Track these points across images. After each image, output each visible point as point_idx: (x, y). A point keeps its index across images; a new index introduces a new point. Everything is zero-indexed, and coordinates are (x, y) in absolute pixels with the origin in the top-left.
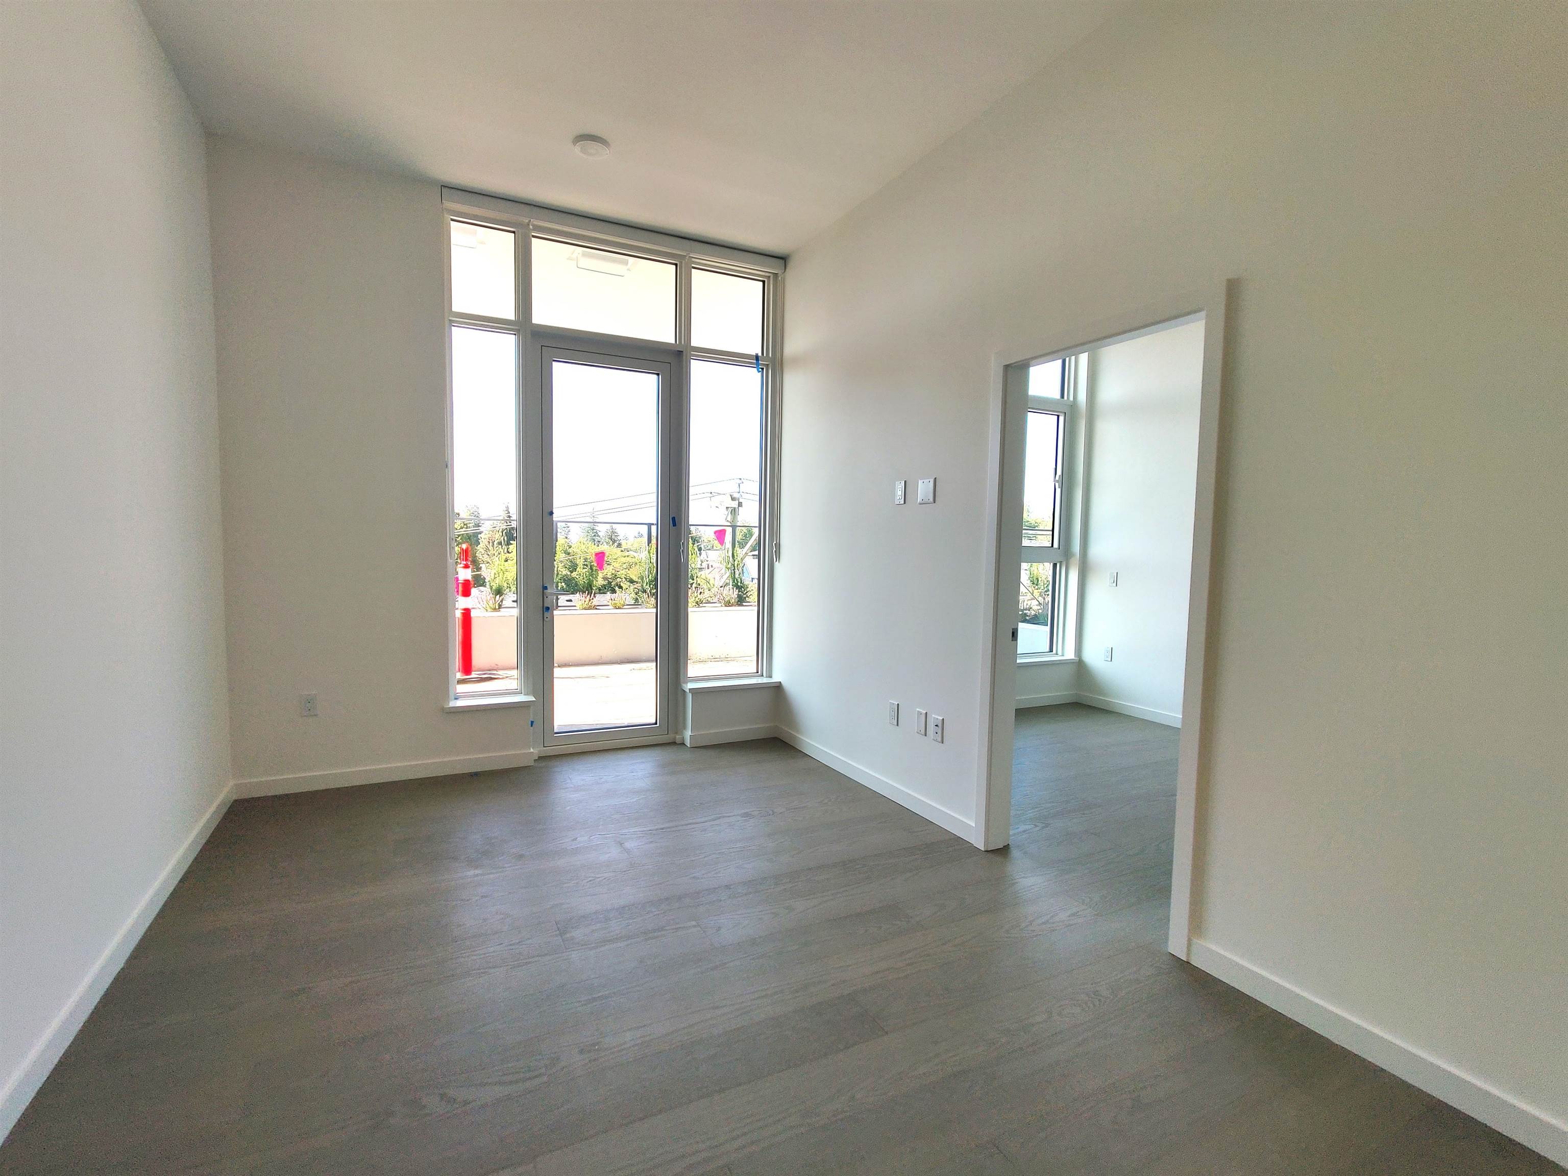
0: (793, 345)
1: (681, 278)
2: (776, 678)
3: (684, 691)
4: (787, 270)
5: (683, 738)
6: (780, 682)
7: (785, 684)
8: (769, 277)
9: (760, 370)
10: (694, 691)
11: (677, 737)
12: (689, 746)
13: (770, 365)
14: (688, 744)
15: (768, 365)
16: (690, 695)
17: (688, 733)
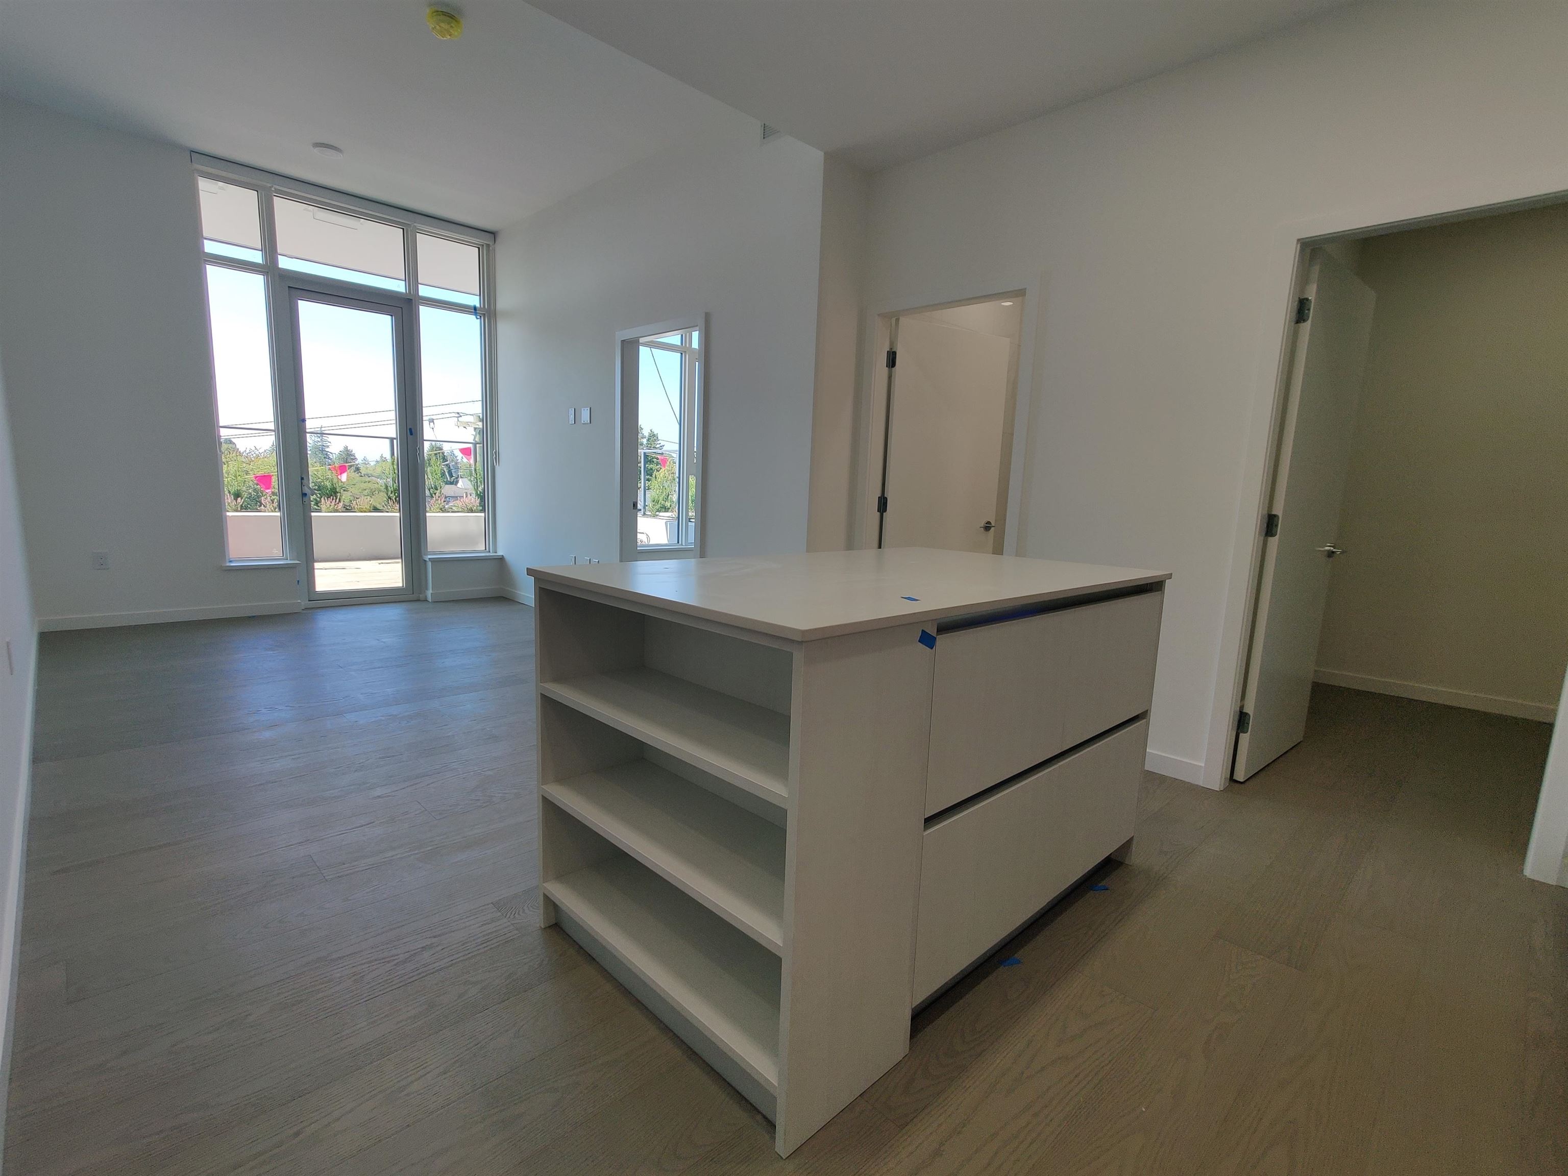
0: (503, 302)
1: (408, 243)
2: (500, 553)
3: (425, 560)
4: (496, 242)
5: (426, 597)
6: (503, 556)
7: (507, 557)
8: (483, 245)
9: (478, 317)
10: (433, 561)
11: (421, 596)
12: (430, 601)
13: (486, 315)
14: (430, 599)
15: (484, 314)
16: (430, 563)
17: (430, 592)
